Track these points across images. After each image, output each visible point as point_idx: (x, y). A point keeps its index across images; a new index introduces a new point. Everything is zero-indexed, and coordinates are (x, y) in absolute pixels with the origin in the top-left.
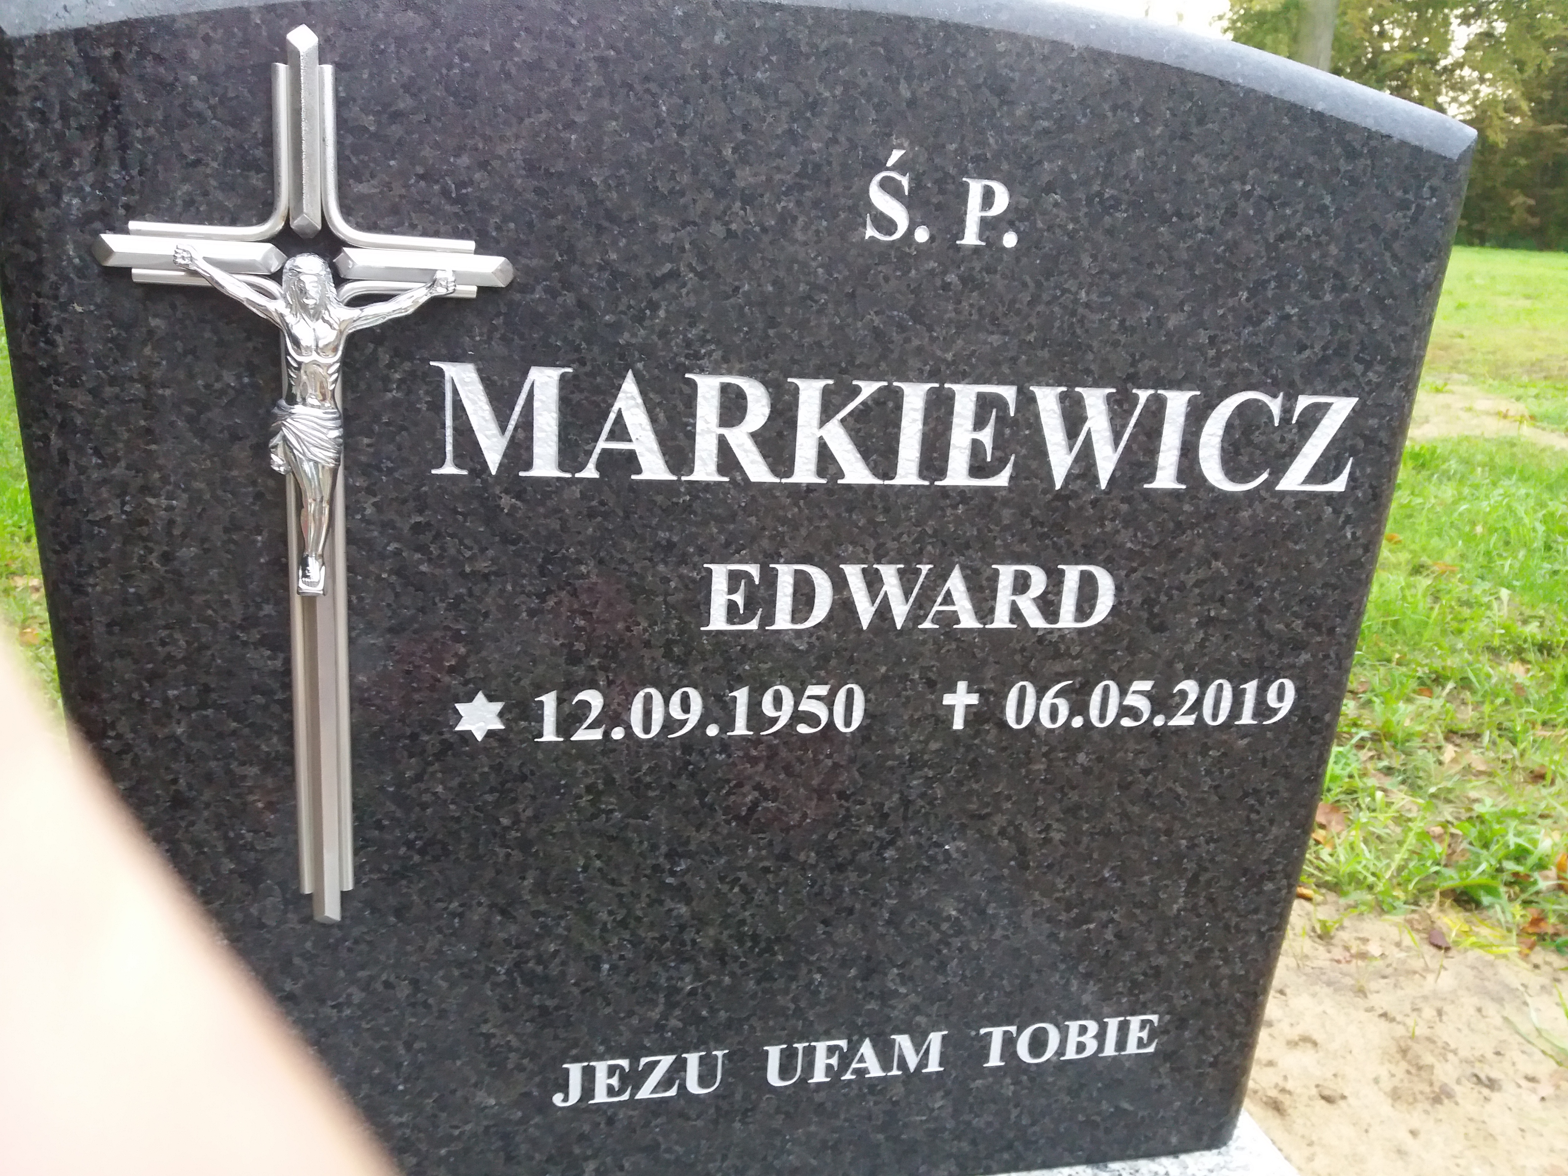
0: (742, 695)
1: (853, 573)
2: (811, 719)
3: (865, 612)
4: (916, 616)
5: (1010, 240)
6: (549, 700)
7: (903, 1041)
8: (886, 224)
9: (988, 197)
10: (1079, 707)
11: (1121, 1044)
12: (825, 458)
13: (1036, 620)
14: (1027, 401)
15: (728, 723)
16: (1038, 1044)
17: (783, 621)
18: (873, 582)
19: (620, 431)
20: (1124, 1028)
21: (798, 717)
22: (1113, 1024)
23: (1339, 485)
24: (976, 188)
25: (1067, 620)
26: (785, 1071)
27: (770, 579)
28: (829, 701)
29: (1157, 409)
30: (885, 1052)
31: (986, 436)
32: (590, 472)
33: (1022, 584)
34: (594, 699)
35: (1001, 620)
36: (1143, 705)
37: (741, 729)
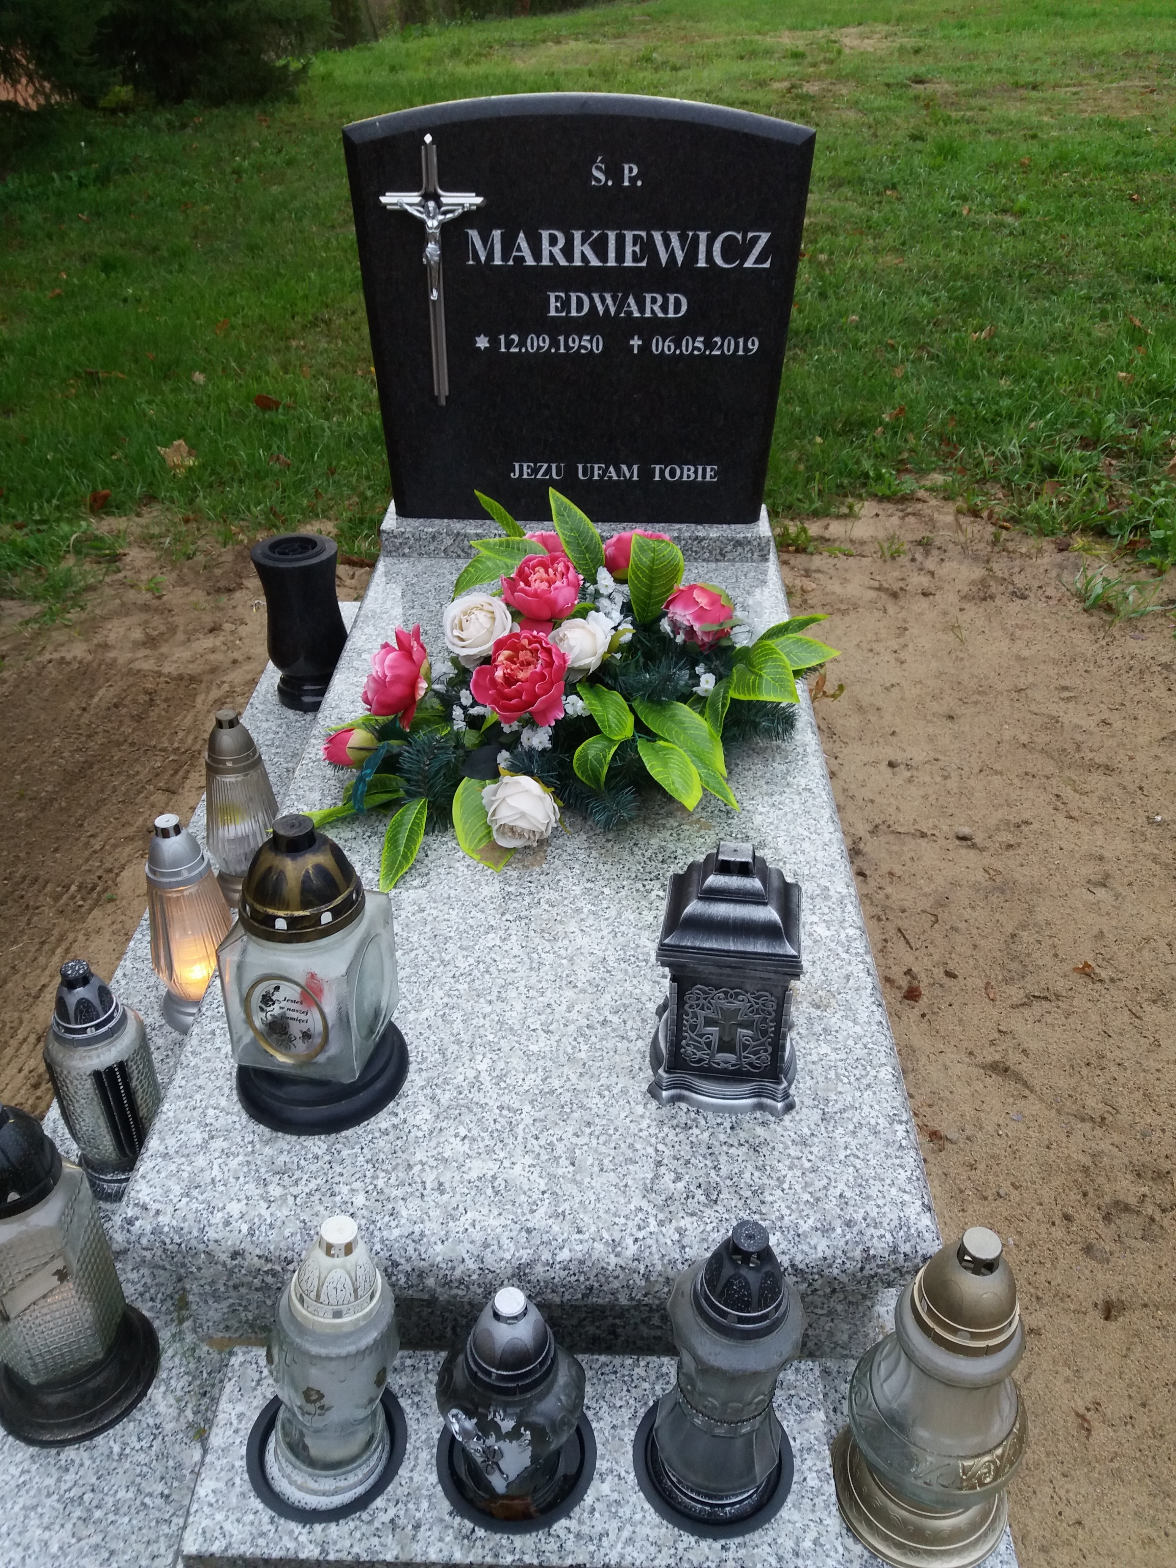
0: (562, 338)
1: (596, 296)
2: (585, 348)
3: (601, 309)
4: (618, 311)
5: (639, 183)
6: (502, 337)
7: (624, 468)
8: (599, 180)
9: (631, 170)
10: (678, 346)
11: (704, 476)
12: (584, 257)
13: (660, 315)
14: (650, 237)
15: (558, 348)
16: (673, 473)
17: (574, 313)
18: (603, 300)
19: (519, 249)
20: (704, 470)
21: (581, 347)
22: (700, 468)
23: (767, 265)
24: (626, 167)
25: (671, 315)
26: (584, 474)
27: (568, 298)
28: (591, 341)
29: (696, 239)
30: (618, 471)
31: (637, 249)
32: (511, 263)
33: (654, 300)
34: (515, 337)
35: (648, 314)
36: (701, 346)
37: (562, 350)
